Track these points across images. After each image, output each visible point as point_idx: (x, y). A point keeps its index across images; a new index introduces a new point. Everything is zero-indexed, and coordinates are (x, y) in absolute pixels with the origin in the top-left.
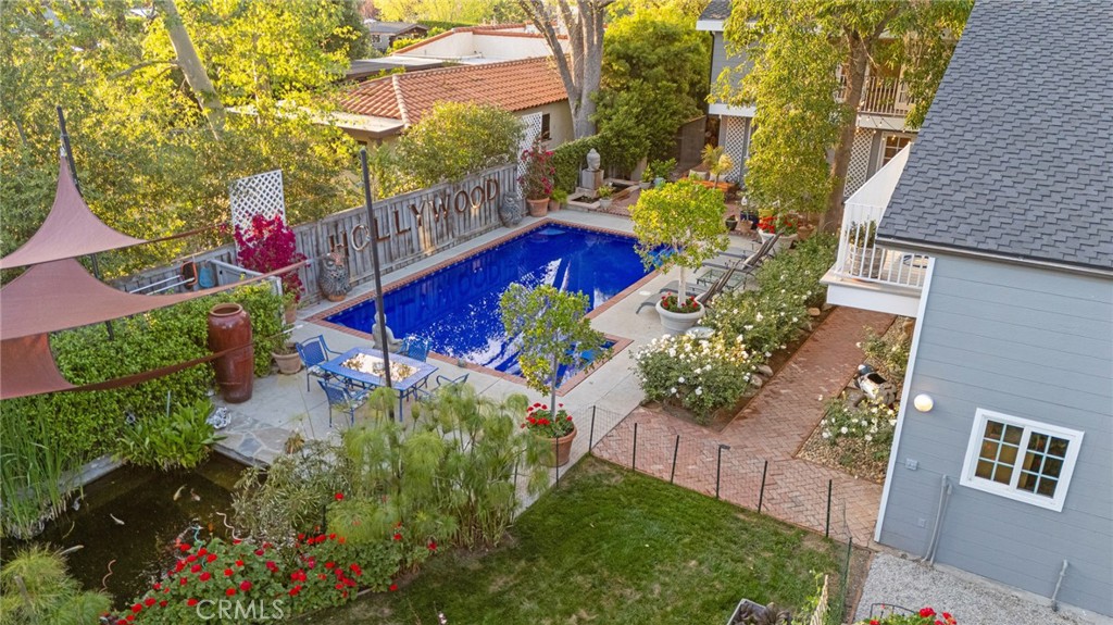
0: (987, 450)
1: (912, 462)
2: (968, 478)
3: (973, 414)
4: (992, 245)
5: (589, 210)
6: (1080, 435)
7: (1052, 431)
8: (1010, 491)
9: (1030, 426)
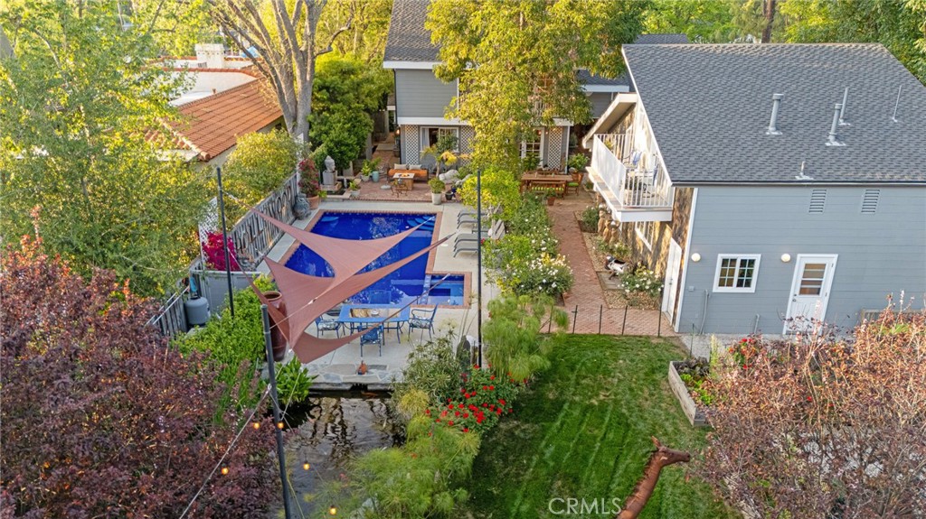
0: (723, 273)
1: (691, 288)
2: (716, 289)
3: (717, 257)
4: (719, 179)
5: (344, 200)
6: (760, 255)
7: (748, 257)
8: (734, 289)
9: (740, 257)
